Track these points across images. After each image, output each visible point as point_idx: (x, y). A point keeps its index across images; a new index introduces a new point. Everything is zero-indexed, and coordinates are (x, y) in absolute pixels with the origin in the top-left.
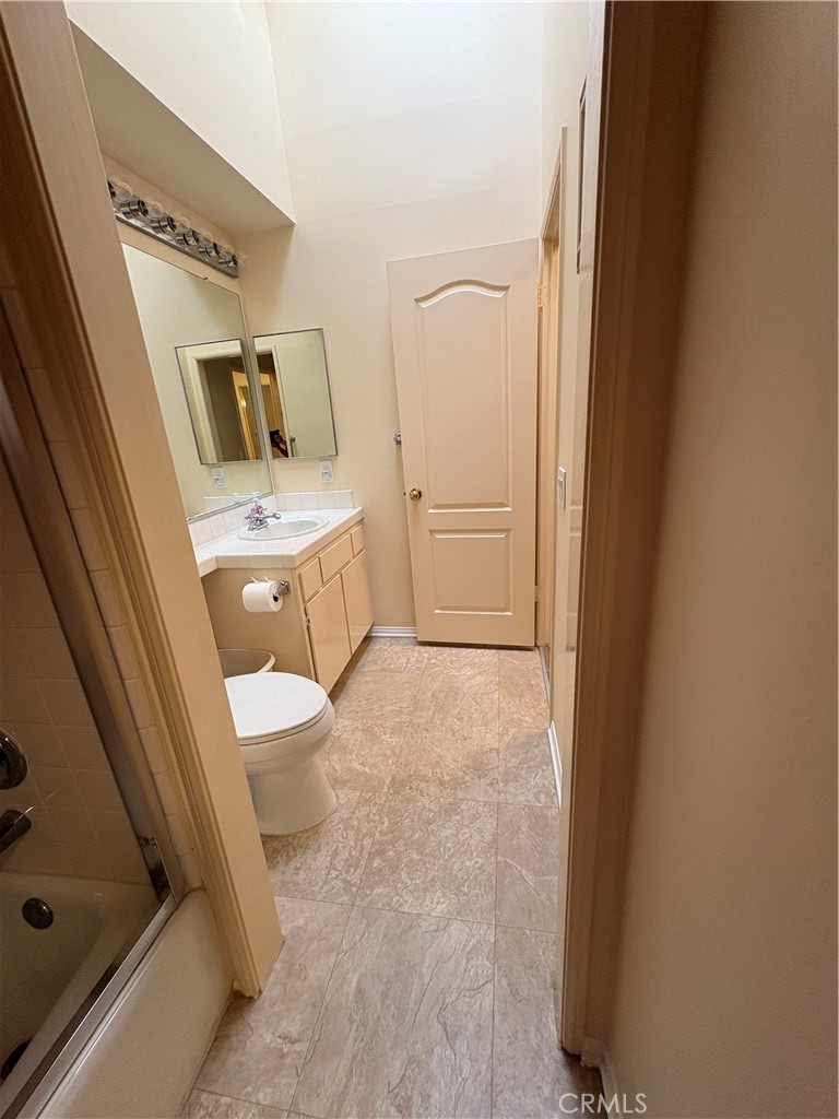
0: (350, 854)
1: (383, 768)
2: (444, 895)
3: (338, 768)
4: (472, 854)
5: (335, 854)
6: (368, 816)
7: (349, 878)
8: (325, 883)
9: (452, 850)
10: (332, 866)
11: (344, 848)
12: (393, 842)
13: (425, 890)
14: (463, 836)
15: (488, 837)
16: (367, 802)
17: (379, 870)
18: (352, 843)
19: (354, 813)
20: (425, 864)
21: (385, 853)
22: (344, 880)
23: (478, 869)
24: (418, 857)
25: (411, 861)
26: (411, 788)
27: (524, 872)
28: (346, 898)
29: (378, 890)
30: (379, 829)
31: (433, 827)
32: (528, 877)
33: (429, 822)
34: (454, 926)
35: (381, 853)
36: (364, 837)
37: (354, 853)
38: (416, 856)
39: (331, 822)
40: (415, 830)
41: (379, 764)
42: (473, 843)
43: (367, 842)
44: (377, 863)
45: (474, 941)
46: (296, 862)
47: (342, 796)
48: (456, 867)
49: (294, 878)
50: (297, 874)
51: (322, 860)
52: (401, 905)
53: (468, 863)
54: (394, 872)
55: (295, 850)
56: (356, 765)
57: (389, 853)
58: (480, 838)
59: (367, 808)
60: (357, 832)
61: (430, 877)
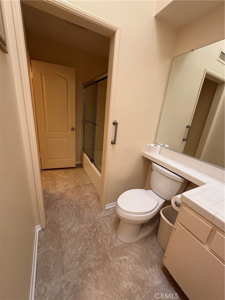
0: (103, 228)
1: (117, 263)
2: (74, 231)
3: (131, 252)
4: (70, 246)
5: (106, 226)
6: (107, 240)
7: (99, 224)
8: (103, 220)
9: (76, 244)
10: (105, 224)
11: (106, 229)
12: (94, 237)
13: (80, 230)
14: (74, 250)
15: (66, 255)
16: (111, 245)
17: (93, 229)
18: (105, 231)
19: (111, 239)
20: (83, 236)
21: (94, 233)
22: (99, 223)
23: (67, 243)
24: (85, 237)
25: (86, 235)
26: (100, 260)
27: (52, 249)
28: (96, 220)
29: (91, 225)
30: (100, 238)
31: (85, 248)
32: (51, 248)
33: (87, 249)
34: (70, 227)
35: (95, 233)
36: (103, 234)
37: (102, 229)
38: (86, 237)
39: (114, 233)
40: (90, 244)
41: (119, 264)
42: (70, 250)
43: (101, 233)
44: (95, 230)
45: (65, 226)
46: (113, 220)
47: (119, 242)
48: (74, 240)
49: (110, 218)
50: (110, 219)
51: (108, 224)
52: (84, 225)
53: (70, 242)
54: (89, 230)
55: (116, 222)
56: (127, 258)
57: (93, 234)
58: (68, 253)
59: (109, 242)
60: (105, 234)
61: (80, 234)
